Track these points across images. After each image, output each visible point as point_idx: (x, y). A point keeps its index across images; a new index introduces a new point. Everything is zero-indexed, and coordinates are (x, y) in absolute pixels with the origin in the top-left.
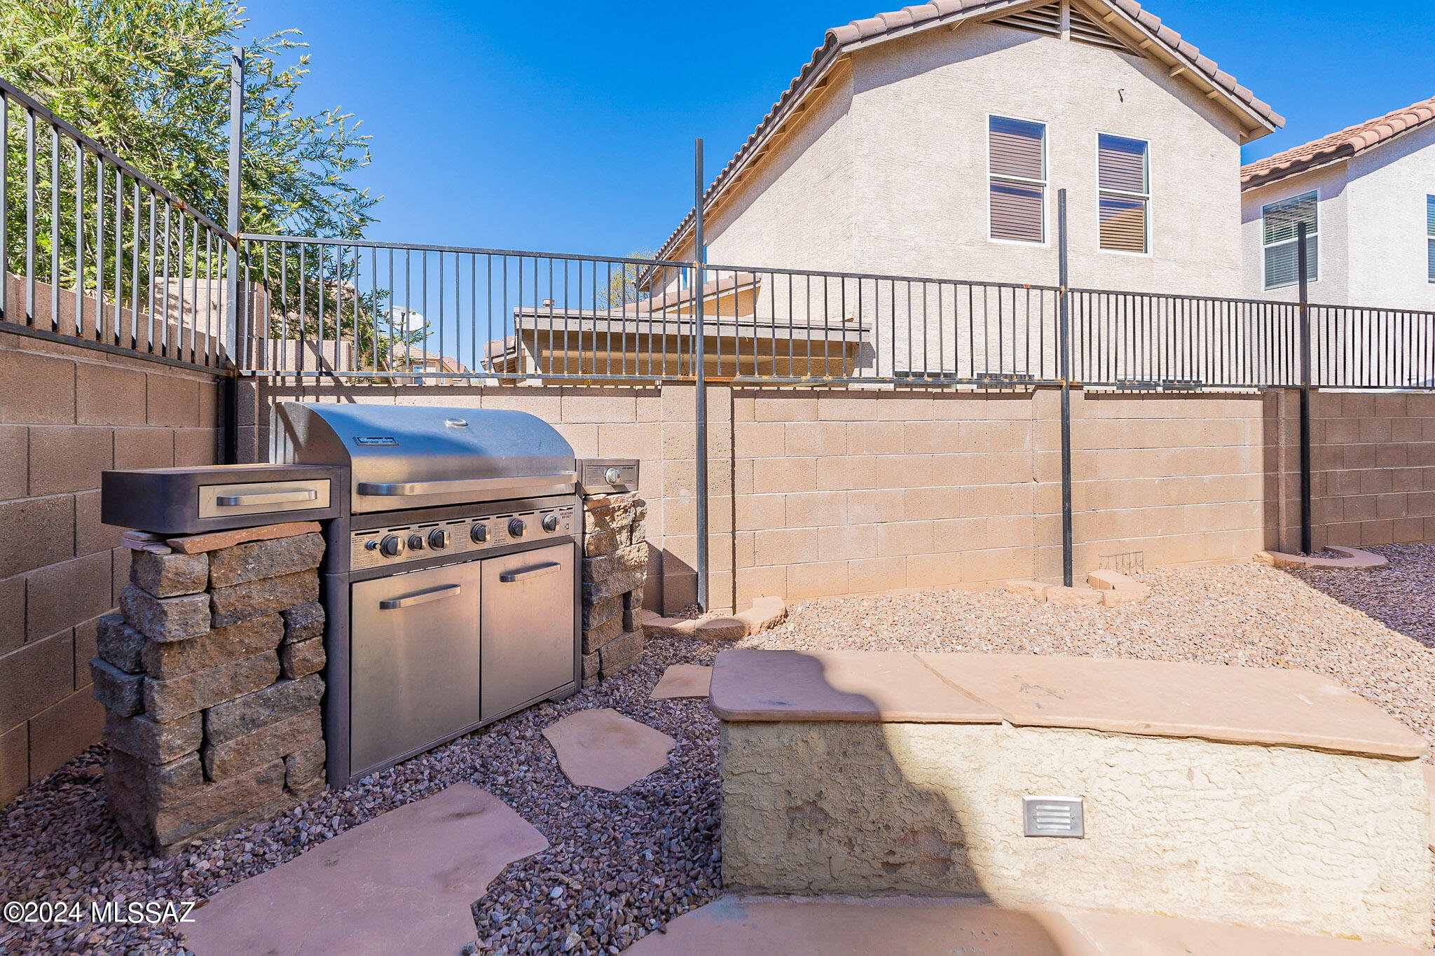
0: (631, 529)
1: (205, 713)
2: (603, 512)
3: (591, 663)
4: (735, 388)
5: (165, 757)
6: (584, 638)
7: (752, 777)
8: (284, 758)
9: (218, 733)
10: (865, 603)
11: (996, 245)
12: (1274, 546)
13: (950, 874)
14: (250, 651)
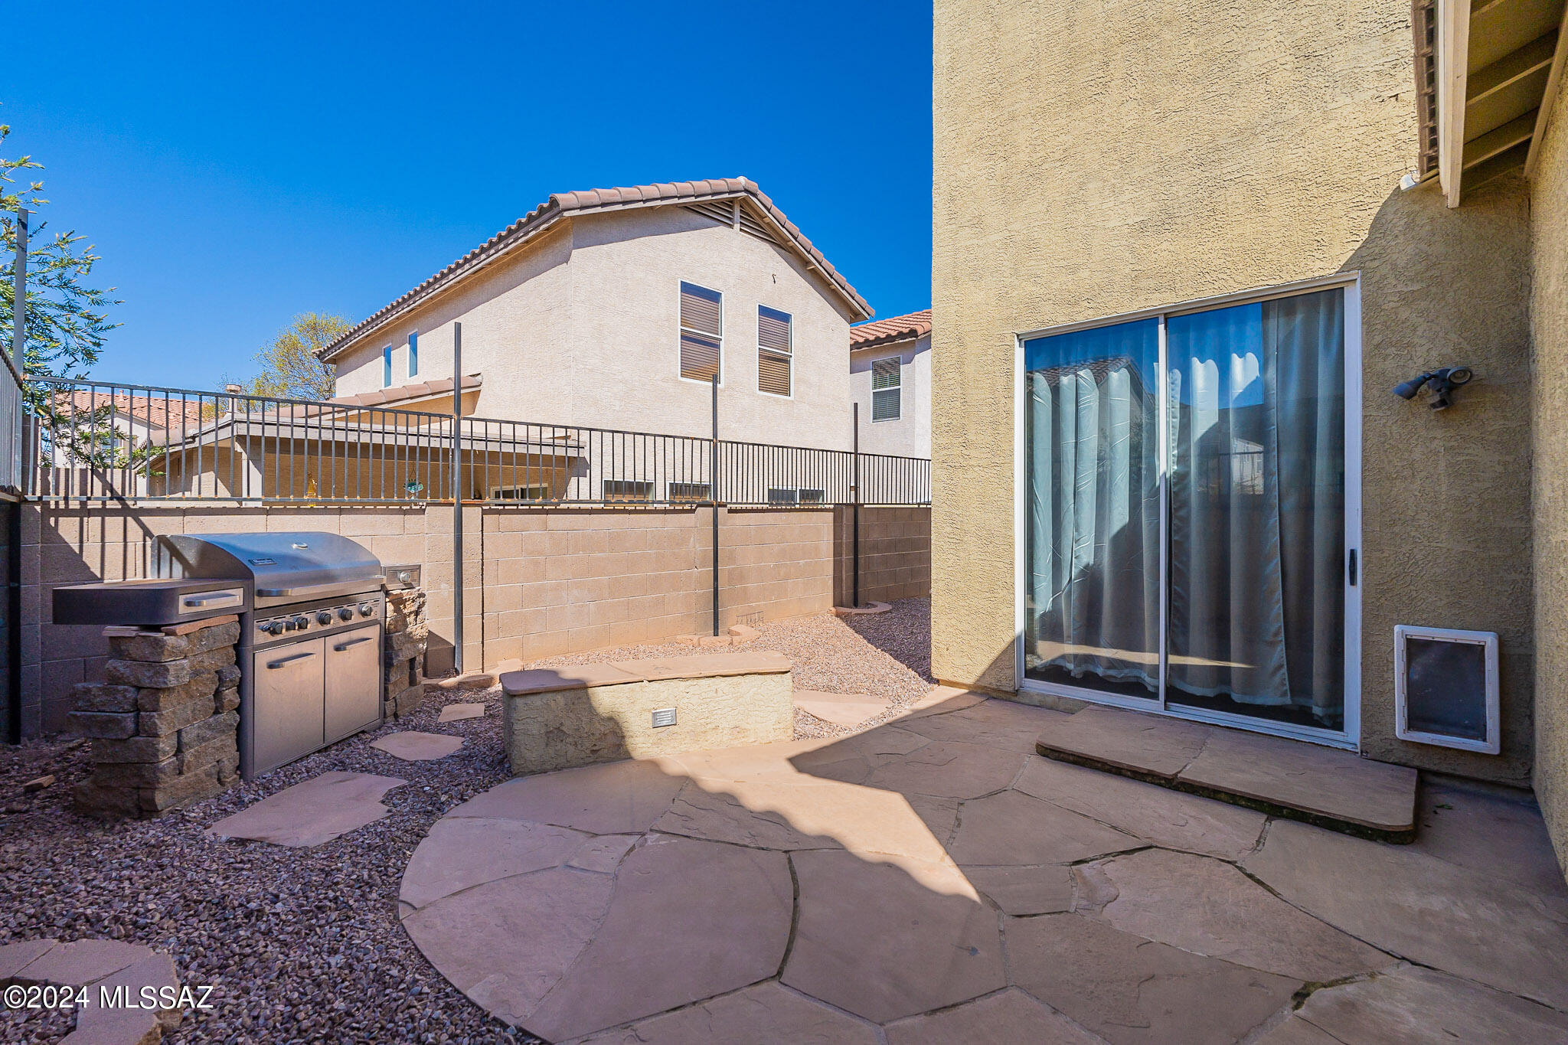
0: (417, 613)
1: (179, 732)
2: (398, 602)
3: (390, 706)
4: (484, 508)
5: (161, 758)
6: (386, 689)
7: (528, 720)
8: (218, 762)
9: (186, 744)
10: (581, 658)
11: (686, 383)
12: (838, 603)
13: (621, 750)
14: (203, 694)
